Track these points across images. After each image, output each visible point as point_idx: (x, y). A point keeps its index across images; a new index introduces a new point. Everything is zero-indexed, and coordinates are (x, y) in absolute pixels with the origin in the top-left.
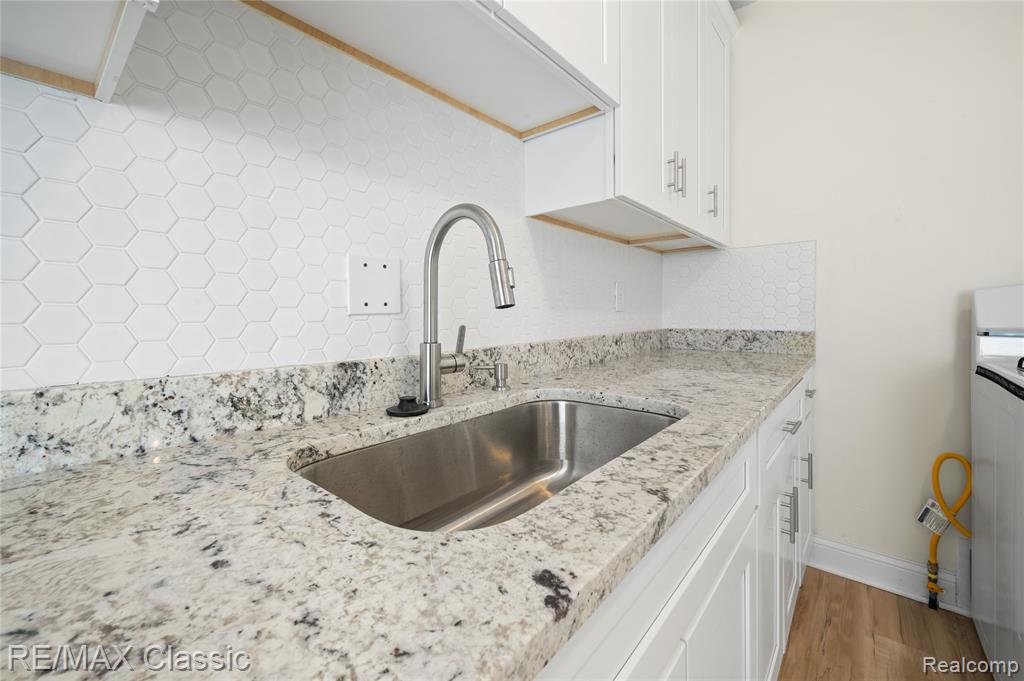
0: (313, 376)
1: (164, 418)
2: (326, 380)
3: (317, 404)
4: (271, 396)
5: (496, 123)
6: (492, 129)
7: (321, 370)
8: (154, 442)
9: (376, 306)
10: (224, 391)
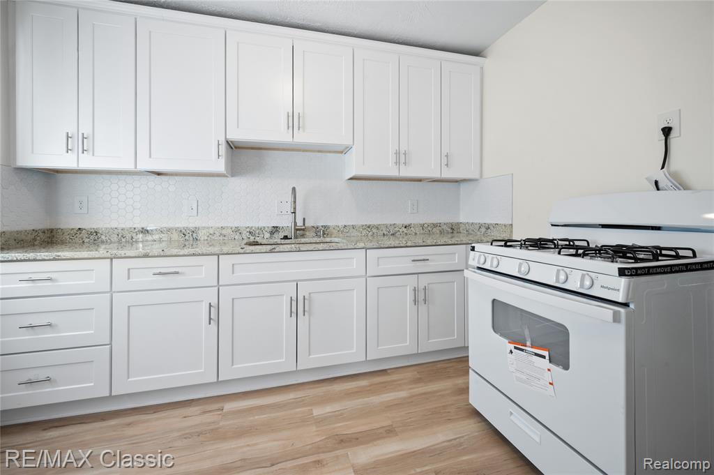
0: (266, 228)
1: (238, 234)
2: (270, 230)
3: (267, 235)
4: (257, 232)
5: (330, 152)
6: (328, 154)
7: (268, 227)
8: (236, 237)
9: (284, 212)
10: (248, 230)
